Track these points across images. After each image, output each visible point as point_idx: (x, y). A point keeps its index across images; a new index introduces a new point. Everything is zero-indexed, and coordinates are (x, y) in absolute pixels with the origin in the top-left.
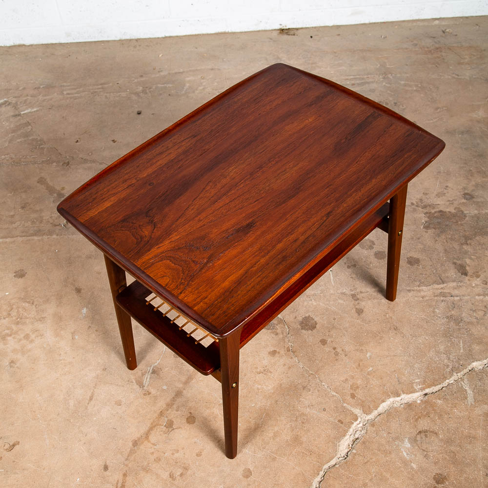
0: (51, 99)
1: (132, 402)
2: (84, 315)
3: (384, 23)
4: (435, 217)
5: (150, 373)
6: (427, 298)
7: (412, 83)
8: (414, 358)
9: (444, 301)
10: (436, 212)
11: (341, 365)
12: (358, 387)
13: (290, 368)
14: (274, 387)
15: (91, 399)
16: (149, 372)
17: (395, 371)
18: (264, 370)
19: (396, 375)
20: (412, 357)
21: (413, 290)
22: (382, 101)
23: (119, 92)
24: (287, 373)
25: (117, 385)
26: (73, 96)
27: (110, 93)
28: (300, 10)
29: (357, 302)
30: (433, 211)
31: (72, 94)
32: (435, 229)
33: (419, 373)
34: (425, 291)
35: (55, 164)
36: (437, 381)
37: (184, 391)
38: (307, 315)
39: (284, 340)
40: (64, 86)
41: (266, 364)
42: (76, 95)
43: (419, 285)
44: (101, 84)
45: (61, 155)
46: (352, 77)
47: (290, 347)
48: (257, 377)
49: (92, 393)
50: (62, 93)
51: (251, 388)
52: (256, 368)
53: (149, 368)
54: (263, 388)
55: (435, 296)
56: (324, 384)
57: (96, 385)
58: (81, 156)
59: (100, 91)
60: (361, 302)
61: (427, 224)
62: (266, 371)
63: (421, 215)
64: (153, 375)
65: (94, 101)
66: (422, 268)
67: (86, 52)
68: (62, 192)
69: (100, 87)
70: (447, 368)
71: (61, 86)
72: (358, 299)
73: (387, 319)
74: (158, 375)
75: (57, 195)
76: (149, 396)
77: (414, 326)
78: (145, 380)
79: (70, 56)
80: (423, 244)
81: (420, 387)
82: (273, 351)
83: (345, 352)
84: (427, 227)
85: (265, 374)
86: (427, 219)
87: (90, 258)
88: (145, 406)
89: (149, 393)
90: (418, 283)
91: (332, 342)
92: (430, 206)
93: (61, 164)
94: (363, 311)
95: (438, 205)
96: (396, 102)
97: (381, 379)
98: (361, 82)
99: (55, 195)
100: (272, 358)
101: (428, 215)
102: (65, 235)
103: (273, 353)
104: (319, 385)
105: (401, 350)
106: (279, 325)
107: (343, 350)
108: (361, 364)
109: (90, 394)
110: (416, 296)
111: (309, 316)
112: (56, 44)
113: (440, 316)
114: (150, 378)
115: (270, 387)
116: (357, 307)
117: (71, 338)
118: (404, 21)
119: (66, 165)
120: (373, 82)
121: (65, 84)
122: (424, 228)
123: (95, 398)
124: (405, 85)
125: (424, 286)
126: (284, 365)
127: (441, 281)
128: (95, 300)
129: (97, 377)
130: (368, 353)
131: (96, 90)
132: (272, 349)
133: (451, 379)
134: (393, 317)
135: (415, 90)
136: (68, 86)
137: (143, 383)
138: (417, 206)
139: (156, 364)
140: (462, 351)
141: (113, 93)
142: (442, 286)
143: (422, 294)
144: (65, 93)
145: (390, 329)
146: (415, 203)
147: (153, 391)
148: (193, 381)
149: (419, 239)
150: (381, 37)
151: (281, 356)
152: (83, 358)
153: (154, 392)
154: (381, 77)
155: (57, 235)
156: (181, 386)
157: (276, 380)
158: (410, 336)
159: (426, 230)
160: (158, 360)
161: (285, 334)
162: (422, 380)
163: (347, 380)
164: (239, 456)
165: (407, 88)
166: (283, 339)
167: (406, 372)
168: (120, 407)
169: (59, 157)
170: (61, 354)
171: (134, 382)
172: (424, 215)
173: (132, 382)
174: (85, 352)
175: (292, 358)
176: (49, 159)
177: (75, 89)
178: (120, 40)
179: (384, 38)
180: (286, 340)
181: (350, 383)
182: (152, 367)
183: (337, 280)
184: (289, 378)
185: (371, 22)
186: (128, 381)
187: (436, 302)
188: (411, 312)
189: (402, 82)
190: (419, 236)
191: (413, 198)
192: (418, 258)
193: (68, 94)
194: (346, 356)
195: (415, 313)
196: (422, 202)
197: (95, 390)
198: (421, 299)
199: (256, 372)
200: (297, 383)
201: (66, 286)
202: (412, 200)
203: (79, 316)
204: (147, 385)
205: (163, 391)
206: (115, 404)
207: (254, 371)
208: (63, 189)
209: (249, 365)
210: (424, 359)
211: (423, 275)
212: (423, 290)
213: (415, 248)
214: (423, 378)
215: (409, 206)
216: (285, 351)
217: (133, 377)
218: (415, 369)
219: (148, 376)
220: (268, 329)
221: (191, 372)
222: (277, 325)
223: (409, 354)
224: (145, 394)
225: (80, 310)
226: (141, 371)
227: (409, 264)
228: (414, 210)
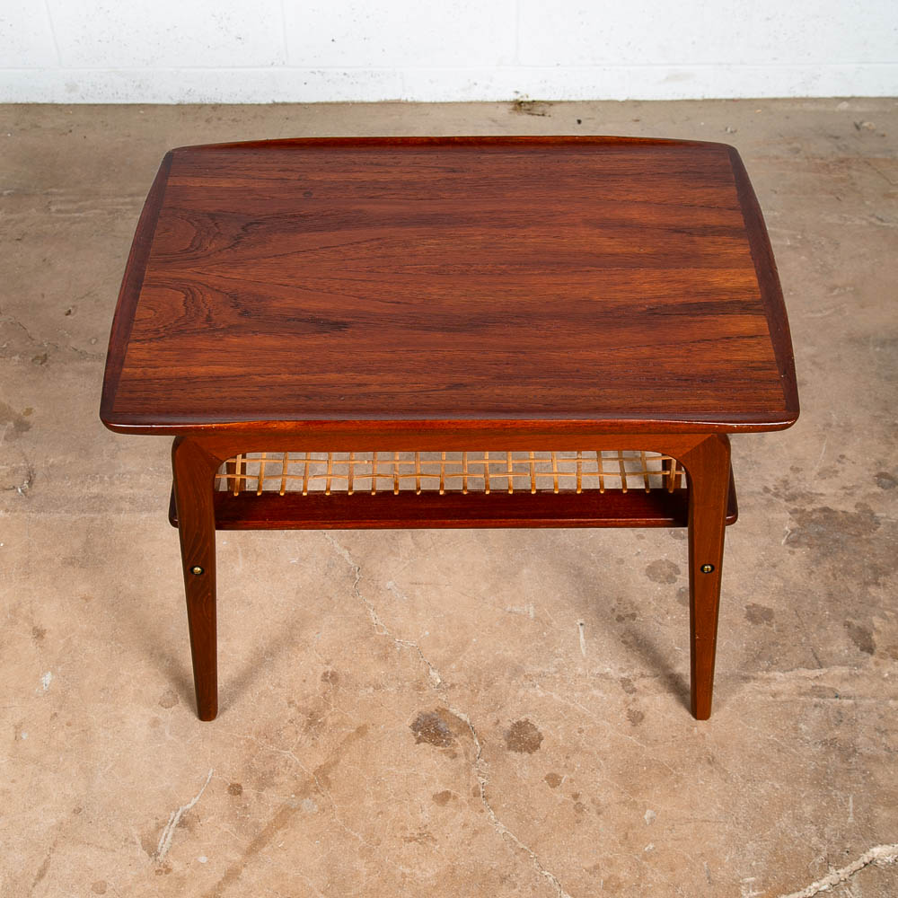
0: (23, 220)
1: (130, 887)
2: (45, 688)
3: (733, 100)
4: (812, 521)
5: (174, 825)
6: (784, 698)
7: (784, 231)
8: (745, 829)
9: (821, 707)
10: (814, 510)
11: (586, 832)
12: (619, 886)
13: (476, 833)
14: (437, 875)
15: (41, 875)
16: (172, 822)
17: (702, 854)
18: (421, 835)
19: (705, 863)
20: (740, 826)
21: (754, 679)
24: (469, 845)
26: (69, 215)
28: (558, 65)
29: (631, 697)
30: (809, 508)
31: (67, 211)
32: (809, 546)
33: (754, 864)
34: (781, 683)
35: (17, 358)
36: (792, 882)
37: (244, 870)
38: (522, 719)
39: (468, 770)
40: (52, 194)
41: (426, 821)
42: (77, 215)
43: (769, 666)
44: (131, 195)
45: (33, 340)
47: (480, 787)
48: (404, 849)
49: (45, 861)
50: (47, 209)
51: (389, 872)
52: (404, 828)
53: (173, 814)
54: (414, 874)
55: (800, 694)
56: (547, 873)
57: (54, 845)
58: (73, 344)
59: (127, 210)
60: (640, 698)
61: (795, 535)
62: (424, 836)
63: (783, 515)
64: (179, 830)
65: (113, 230)
66: (778, 631)
67: (107, 125)
68: (26, 418)
69: (128, 200)
70: (817, 855)
71: (47, 194)
72: (634, 690)
73: (694, 738)
74: (190, 830)
75: (15, 424)
76: (168, 876)
77: (751, 756)
78: (162, 841)
79: (71, 131)
80: (783, 578)
81: (755, 894)
82: (443, 793)
83: (599, 805)
84: (793, 543)
85: (420, 844)
86: (795, 525)
87: (71, 564)
89: (169, 871)
90: (766, 664)
91: (571, 780)
92: (803, 496)
93: (31, 359)
94: (643, 717)
95: (821, 494)
97: (672, 870)
99: (11, 424)
100: (439, 808)
101: (798, 516)
102: (23, 511)
103: (443, 798)
104: (536, 875)
105: (719, 809)
106: (461, 737)
107: (593, 801)
108: (629, 835)
109: (40, 864)
110: (761, 693)
111: (527, 722)
112: (44, 104)
113: (808, 738)
114: (174, 836)
115: (430, 873)
116: (631, 707)
117: (12, 737)
118: (775, 100)
119: (40, 362)
121: (54, 190)
122: (787, 543)
123: (49, 872)
125: (779, 671)
126: (465, 825)
127: (815, 662)
128: (72, 657)
129: (61, 825)
130: (648, 811)
131: (120, 207)
132: (441, 789)
133: (823, 881)
134: (707, 734)
135: (789, 247)
136: (61, 195)
137: (156, 847)
138: (776, 495)
139: (189, 806)
140: (850, 820)
142: (818, 672)
143: (773, 688)
144: (53, 208)
145: (699, 760)
146: (772, 488)
147: (177, 866)
148: (265, 849)
149: (774, 566)
150: (726, 129)
151: (460, 806)
152: (34, 783)
153: (178, 869)
155: (7, 511)
156: (237, 857)
157: (443, 859)
158: (740, 780)
159: (791, 549)
160: (195, 797)
161: (472, 758)
162: (761, 878)
163: (596, 867)
166: (468, 768)
167: (728, 858)
168: (102, 896)
169: (28, 343)
171: (138, 841)
172: (789, 516)
173: (134, 843)
174: (40, 770)
175: (482, 811)
176: (5, 346)
177: (75, 202)
178: (178, 105)
179: (732, 132)
180: (474, 770)
181: (605, 875)
182: (180, 811)
183: (594, 645)
184: (472, 854)
185: (706, 97)
186: (126, 839)
187: (803, 707)
188: (746, 726)
190: (775, 560)
191: (767, 477)
192: (771, 610)
193: (59, 211)
194: (599, 814)
195: (756, 729)
196: (787, 487)
197: (52, 856)
198: (771, 698)
199: (402, 837)
200: (489, 869)
201: (13, 622)
202: (767, 480)
203: (34, 689)
204: (164, 850)
205: (198, 866)
206: (92, 890)
207: (399, 835)
208: (29, 411)
209: (388, 822)
210: (768, 833)
211: (780, 647)
212: (775, 679)
213: (765, 587)
214: (763, 876)
215: (759, 493)
216: (469, 794)
217: (135, 832)
218: (747, 854)
219: (169, 831)
220: (437, 744)
221: (263, 829)
222: (456, 736)
223: (737, 819)
224: (159, 870)
225: (38, 676)
226: (156, 818)
227: (749, 620)
228: (770, 504)
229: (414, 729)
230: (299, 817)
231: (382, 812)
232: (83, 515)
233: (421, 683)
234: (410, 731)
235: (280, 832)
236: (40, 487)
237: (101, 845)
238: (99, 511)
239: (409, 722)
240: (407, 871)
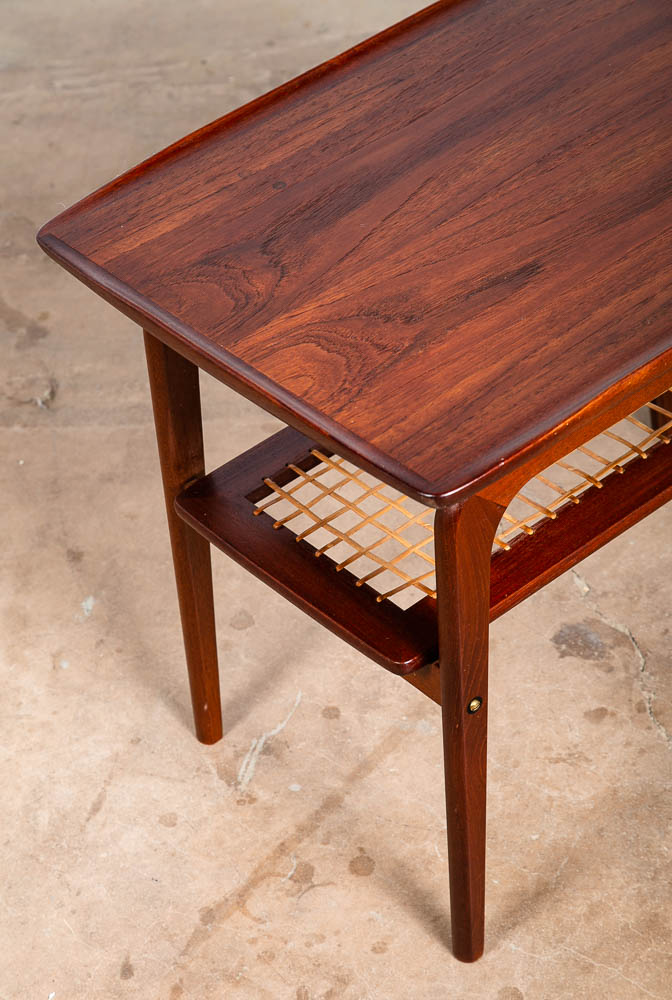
0: (19, 100)
1: (206, 819)
2: (87, 614)
5: (256, 752)
13: (642, 752)
14: (594, 798)
15: (96, 809)
16: (254, 749)
18: (570, 755)
23: (207, 83)
24: (634, 764)
25: (168, 778)
26: (79, 92)
27: (183, 85)
31: (77, 87)
35: (24, 257)
37: (347, 798)
39: (630, 685)
40: (54, 67)
41: (576, 741)
42: (89, 90)
47: (646, 702)
48: (550, 772)
49: (100, 795)
50: (49, 85)
51: (531, 795)
53: (254, 741)
54: (565, 798)
57: (110, 778)
62: (575, 757)
64: (264, 757)
68: (43, 324)
71: (48, 67)
74: (278, 757)
75: (28, 331)
76: (252, 806)
78: (243, 770)
82: (597, 710)
85: (571, 764)
87: (110, 480)
88: (239, 829)
89: (253, 800)
99: (23, 331)
100: (593, 726)
102: (45, 426)
103: (599, 714)
106: (618, 649)
109: (93, 797)
114: (258, 764)
115: (584, 796)
117: (50, 667)
121: (58, 62)
123: (106, 805)
126: (628, 744)
128: (118, 579)
129: (116, 758)
132: (595, 705)
136: (67, 67)
137: (236, 776)
139: (274, 732)
141: (192, 84)
144: (58, 84)
147: (263, 795)
148: (372, 775)
151: (621, 723)
152: (80, 714)
153: (265, 798)
155: (25, 426)
156: (338, 784)
157: (600, 780)
160: (281, 722)
161: (632, 671)
164: (489, 957)
166: (628, 683)
168: (171, 829)
170: (20, 703)
171: (214, 771)
173: (209, 772)
174: (87, 700)
175: (649, 728)
176: (7, 244)
177: (85, 75)
180: (637, 685)
182: (264, 738)
184: (638, 775)
186: (198, 769)
193: (66, 87)
197: (107, 789)
199: (546, 758)
200: (661, 790)
201: (42, 545)
203: (73, 615)
204: (247, 780)
205: (290, 795)
206: (160, 821)
207: (542, 756)
208: (45, 316)
209: (527, 742)
216: (631, 710)
217: (209, 761)
219: (251, 759)
220: (587, 657)
221: (368, 754)
222: (612, 648)
224: (242, 800)
225: (76, 601)
226: (234, 746)
229: (556, 642)
230: (413, 740)
231: (518, 732)
232: (122, 427)
233: (564, 592)
234: (552, 644)
235: (390, 756)
236: (66, 398)
237: (167, 775)
239: (550, 634)
240: (555, 794)
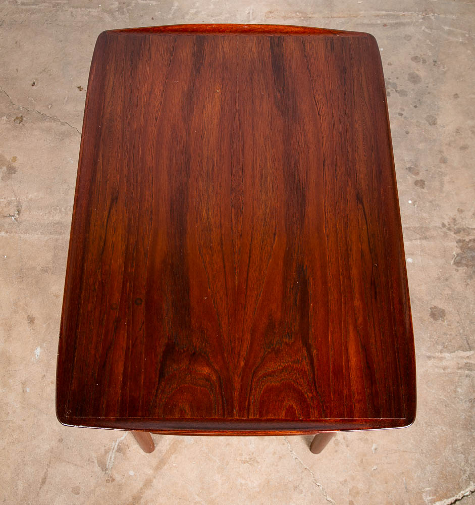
1: (93, 490)
2: (37, 358)
4: (469, 248)
5: (114, 451)
6: (449, 370)
7: (459, 31)
8: (426, 456)
9: (469, 377)
10: (470, 240)
11: (340, 458)
12: (358, 493)
13: (280, 458)
14: (260, 484)
15: (44, 482)
16: (114, 449)
17: (403, 473)
18: (250, 459)
19: (404, 479)
20: (424, 455)
21: (434, 357)
22: (419, 56)
23: (89, 8)
24: (277, 466)
25: (75, 465)
27: (77, 7)
30: (467, 239)
32: (467, 266)
33: (430, 479)
34: (448, 360)
35: (5, 118)
36: (450, 491)
37: (154, 480)
41: (253, 450)
43: (442, 350)
45: (13, 104)
46: (384, 13)
48: (241, 468)
49: (45, 473)
51: (233, 483)
52: (241, 455)
53: (114, 444)
54: (248, 484)
55: (459, 368)
56: (319, 484)
57: (50, 463)
58: (38, 108)
61: (459, 258)
62: (252, 460)
63: (452, 243)
64: (118, 454)
66: (448, 325)
68: (14, 164)
70: (464, 474)
74: (124, 454)
75: (7, 168)
76: (113, 483)
77: (431, 409)
78: (109, 461)
80: (451, 288)
81: (430, 498)
83: (347, 441)
84: (458, 263)
85: (251, 464)
86: (459, 251)
87: (46, 271)
88: (107, 497)
89: (113, 480)
90: (440, 347)
92: (464, 230)
93: (13, 119)
96: (435, 59)
97: (386, 483)
98: (395, 22)
99: (5, 169)
101: (461, 244)
102: (16, 233)
104: (313, 485)
105: (412, 444)
107: (344, 438)
108: (364, 460)
109: (42, 475)
110: (437, 367)
113: (462, 397)
114: (115, 458)
115: (256, 484)
117: (21, 391)
119: (19, 121)
120: (409, 24)
122: (455, 263)
123: (48, 480)
124: (450, 33)
125: (447, 352)
126: (275, 453)
127: (467, 346)
128: (51, 336)
129: (52, 450)
130: (374, 444)
133: (467, 490)
135: (462, 43)
137: (106, 465)
138: (449, 229)
139: (122, 438)
141: (81, 8)
142: (468, 353)
143: (444, 364)
146: (447, 224)
147: (118, 477)
148: (165, 467)
149: (447, 280)
151: (272, 441)
152: (36, 421)
153: (118, 479)
154: (420, 16)
155: (7, 232)
156: (150, 472)
157: (262, 475)
158: (424, 425)
159: (456, 268)
162: (434, 489)
163: (346, 481)
165: (452, 39)
167: (416, 475)
168: (78, 496)
169: (11, 107)
170: (9, 413)
171: (96, 461)
172: (456, 244)
173: (93, 462)
174: (38, 413)
181: (350, 486)
182: (118, 442)
184: (279, 472)
186: (89, 460)
187: (460, 377)
188: (429, 389)
189: (446, 28)
190: (447, 275)
191: (445, 216)
192: (444, 310)
194: (347, 446)
195: (434, 391)
196: (455, 224)
197: (49, 470)
198: (442, 370)
199: (240, 460)
200: (288, 481)
201: (16, 312)
202: (444, 218)
203: (31, 358)
204: (110, 467)
205: (129, 477)
206: (72, 492)
207: (238, 459)
208: (15, 159)
209: (232, 450)
210: (439, 459)
211: (448, 336)
212: (445, 358)
213: (441, 294)
214: (435, 487)
215: (440, 228)
217: (94, 455)
218: (427, 473)
219: (112, 455)
221: (164, 454)
223: (422, 450)
224: (108, 480)
225: (32, 349)
226: (105, 446)
227: (432, 317)
228: (445, 235)
230: (183, 446)
231: (228, 444)
232: (51, 236)
235: (173, 456)
236: (25, 215)
237: (75, 463)
238: (60, 233)
